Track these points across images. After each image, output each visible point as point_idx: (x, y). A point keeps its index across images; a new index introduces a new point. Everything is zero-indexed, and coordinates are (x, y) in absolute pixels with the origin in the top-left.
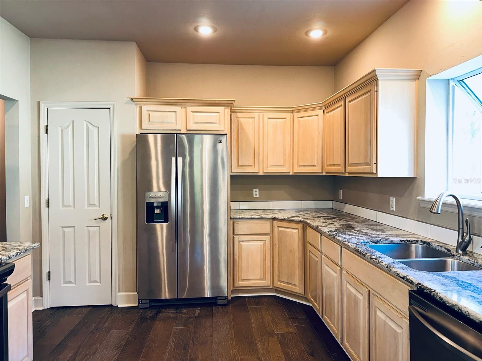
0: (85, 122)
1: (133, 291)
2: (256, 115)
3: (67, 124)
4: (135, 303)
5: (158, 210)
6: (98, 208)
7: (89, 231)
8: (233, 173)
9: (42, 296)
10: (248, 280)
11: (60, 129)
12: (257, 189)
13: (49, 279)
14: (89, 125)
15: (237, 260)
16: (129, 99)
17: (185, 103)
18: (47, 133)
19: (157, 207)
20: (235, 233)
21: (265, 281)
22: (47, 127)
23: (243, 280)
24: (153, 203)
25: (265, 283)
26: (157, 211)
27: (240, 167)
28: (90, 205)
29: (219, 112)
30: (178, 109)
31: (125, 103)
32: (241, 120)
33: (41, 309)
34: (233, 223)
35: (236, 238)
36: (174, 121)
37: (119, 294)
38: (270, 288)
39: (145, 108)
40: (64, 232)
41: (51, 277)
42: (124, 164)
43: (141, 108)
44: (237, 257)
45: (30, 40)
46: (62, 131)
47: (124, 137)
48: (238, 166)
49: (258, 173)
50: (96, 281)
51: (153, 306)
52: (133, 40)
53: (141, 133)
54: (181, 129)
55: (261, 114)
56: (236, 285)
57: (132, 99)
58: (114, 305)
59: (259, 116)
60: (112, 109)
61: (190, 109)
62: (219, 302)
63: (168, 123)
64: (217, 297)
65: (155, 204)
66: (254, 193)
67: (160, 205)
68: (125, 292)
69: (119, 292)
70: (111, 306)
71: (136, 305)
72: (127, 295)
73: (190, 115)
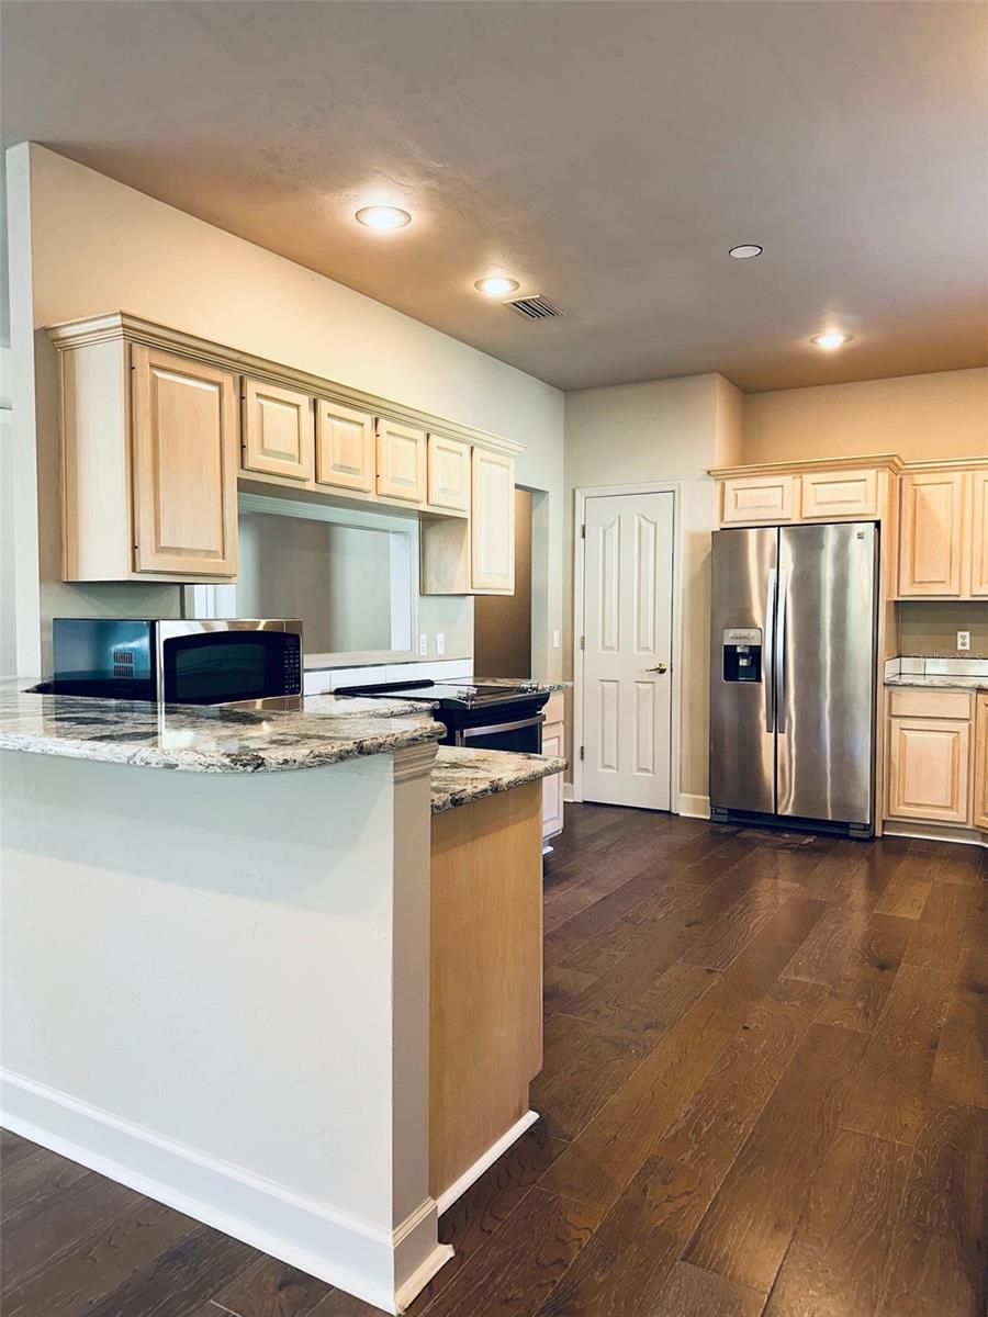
0: (636, 517)
1: (705, 795)
2: (956, 477)
3: (611, 522)
4: (706, 814)
5: (745, 661)
6: (652, 653)
7: (638, 690)
8: (902, 596)
9: (572, 782)
10: (919, 805)
11: (601, 529)
12: (967, 634)
13: (582, 758)
14: (642, 520)
15: (897, 765)
16: (705, 472)
17: (799, 469)
18: (584, 536)
19: (744, 655)
20: (893, 713)
21: (955, 813)
22: (584, 528)
23: (908, 804)
24: (735, 647)
25: (957, 816)
26: (743, 662)
27: (917, 585)
28: (640, 648)
29: (865, 480)
30: (786, 480)
31: (699, 480)
32: (922, 488)
33: (571, 801)
34: (890, 694)
35: (895, 722)
36: (779, 504)
37: (682, 795)
38: (967, 827)
39: (729, 485)
40: (603, 687)
41: (586, 756)
42: (693, 583)
43: (723, 485)
44: (895, 760)
45: (566, 395)
46: (604, 532)
47: (694, 537)
48: (914, 582)
49: (958, 596)
50: (647, 771)
51: (734, 822)
52: (715, 371)
53: (723, 529)
54: (790, 517)
55: (969, 474)
56: (893, 813)
57: (709, 472)
58: (673, 811)
59: (964, 477)
60: (676, 492)
61: (808, 478)
62: (852, 833)
63: (768, 507)
64: (848, 824)
65: (739, 650)
66: (960, 641)
67: (747, 651)
68: (691, 793)
69: (681, 792)
70: (669, 813)
71: (709, 817)
72: (695, 799)
73: (809, 489)
